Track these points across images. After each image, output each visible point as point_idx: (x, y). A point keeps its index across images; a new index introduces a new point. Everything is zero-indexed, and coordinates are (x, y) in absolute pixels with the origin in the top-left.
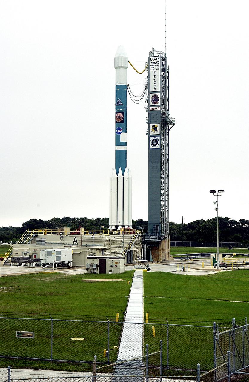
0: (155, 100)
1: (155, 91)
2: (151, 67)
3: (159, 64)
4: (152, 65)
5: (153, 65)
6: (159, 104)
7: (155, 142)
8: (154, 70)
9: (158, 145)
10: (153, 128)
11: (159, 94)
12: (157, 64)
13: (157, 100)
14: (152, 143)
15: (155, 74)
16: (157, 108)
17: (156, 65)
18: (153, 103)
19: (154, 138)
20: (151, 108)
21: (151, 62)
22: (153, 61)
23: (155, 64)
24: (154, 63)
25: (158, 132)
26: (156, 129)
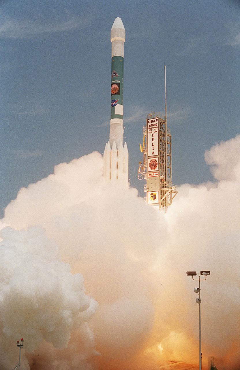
0: (153, 165)
1: (153, 155)
2: (149, 130)
3: (157, 126)
5: (151, 128)
6: (157, 169)
8: (152, 133)
10: (151, 197)
11: (157, 159)
12: (155, 126)
13: (155, 166)
15: (153, 137)
16: (156, 173)
18: (152, 168)
20: (149, 174)
21: (149, 124)
22: (151, 124)
23: (153, 127)
25: (157, 201)
26: (154, 198)
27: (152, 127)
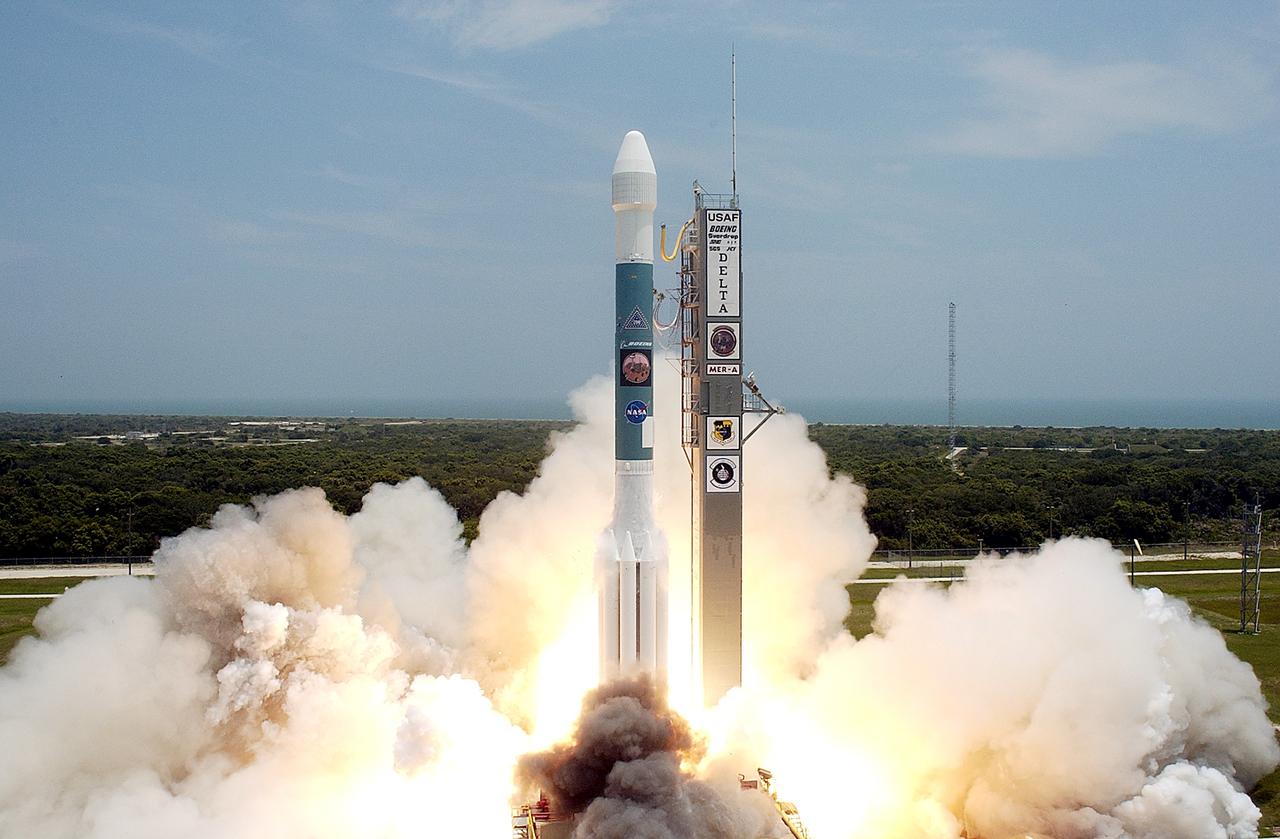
0: (723, 343)
1: (723, 314)
2: (709, 240)
4: (714, 233)
5: (717, 236)
6: (735, 355)
7: (723, 474)
8: (720, 252)
9: (732, 481)
10: (717, 429)
11: (735, 326)
12: (728, 233)
13: (730, 345)
14: (715, 474)
15: (723, 264)
17: (726, 236)
18: (718, 351)
19: (720, 462)
20: (709, 366)
21: (710, 224)
22: (716, 223)
23: (724, 234)
24: (721, 229)
25: (734, 445)
26: (726, 434)
27: (719, 233)
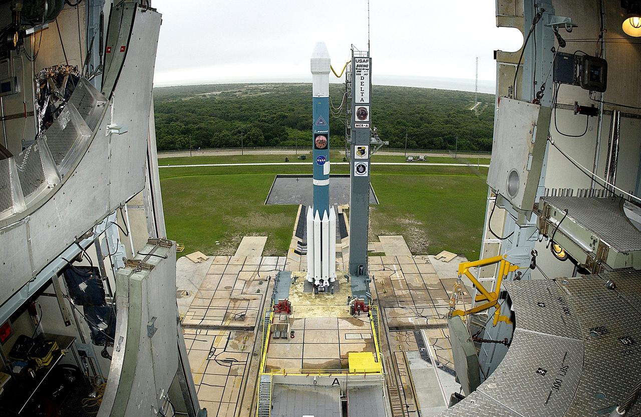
0: (362, 114)
1: (362, 102)
2: (356, 71)
3: (368, 67)
4: (358, 68)
6: (367, 119)
7: (361, 169)
8: (361, 76)
9: (365, 172)
10: (359, 151)
11: (367, 108)
12: (365, 68)
13: (365, 115)
14: (358, 169)
15: (362, 81)
16: (366, 124)
18: (359, 118)
19: (360, 164)
20: (356, 124)
21: (356, 64)
22: (359, 64)
23: (362, 68)
24: (361, 66)
25: (366, 156)
26: (363, 152)
27: (360, 68)
